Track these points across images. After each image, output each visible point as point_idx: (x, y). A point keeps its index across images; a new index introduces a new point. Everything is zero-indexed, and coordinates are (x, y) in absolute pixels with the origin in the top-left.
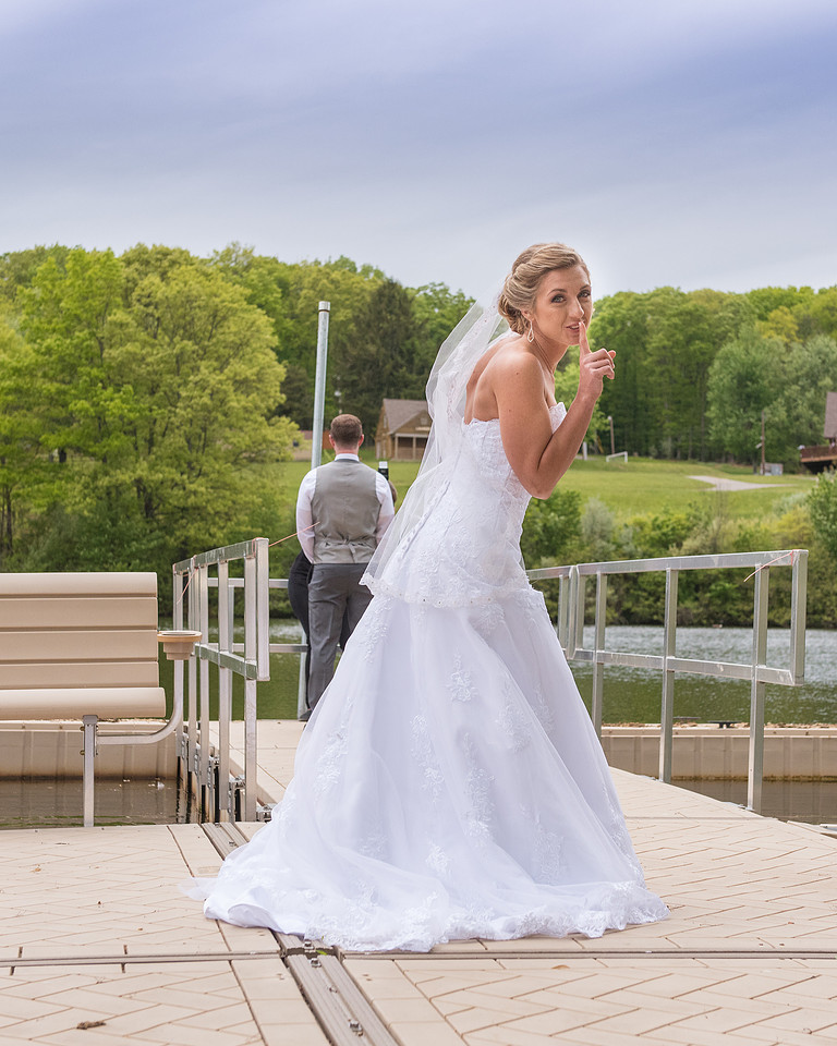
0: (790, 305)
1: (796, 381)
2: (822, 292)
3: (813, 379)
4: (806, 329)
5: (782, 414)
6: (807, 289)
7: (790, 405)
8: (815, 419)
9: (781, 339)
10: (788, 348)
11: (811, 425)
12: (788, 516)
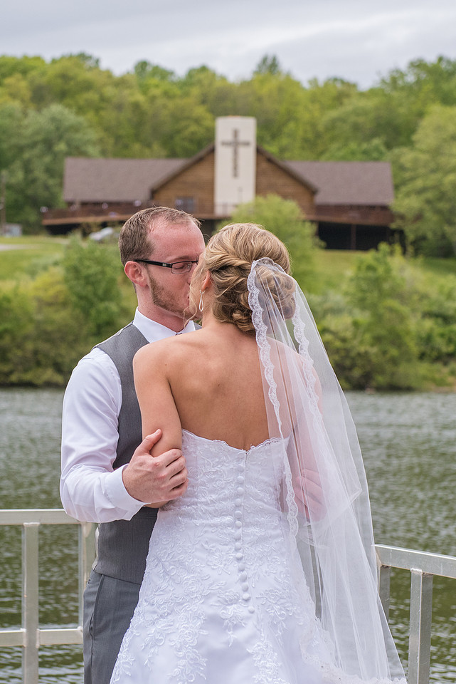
0: (24, 72)
1: (34, 145)
2: (54, 61)
3: (48, 144)
4: (40, 96)
5: (20, 175)
6: (38, 58)
7: (27, 168)
8: (51, 182)
9: (16, 105)
10: (25, 114)
11: (47, 187)
12: (42, 279)
